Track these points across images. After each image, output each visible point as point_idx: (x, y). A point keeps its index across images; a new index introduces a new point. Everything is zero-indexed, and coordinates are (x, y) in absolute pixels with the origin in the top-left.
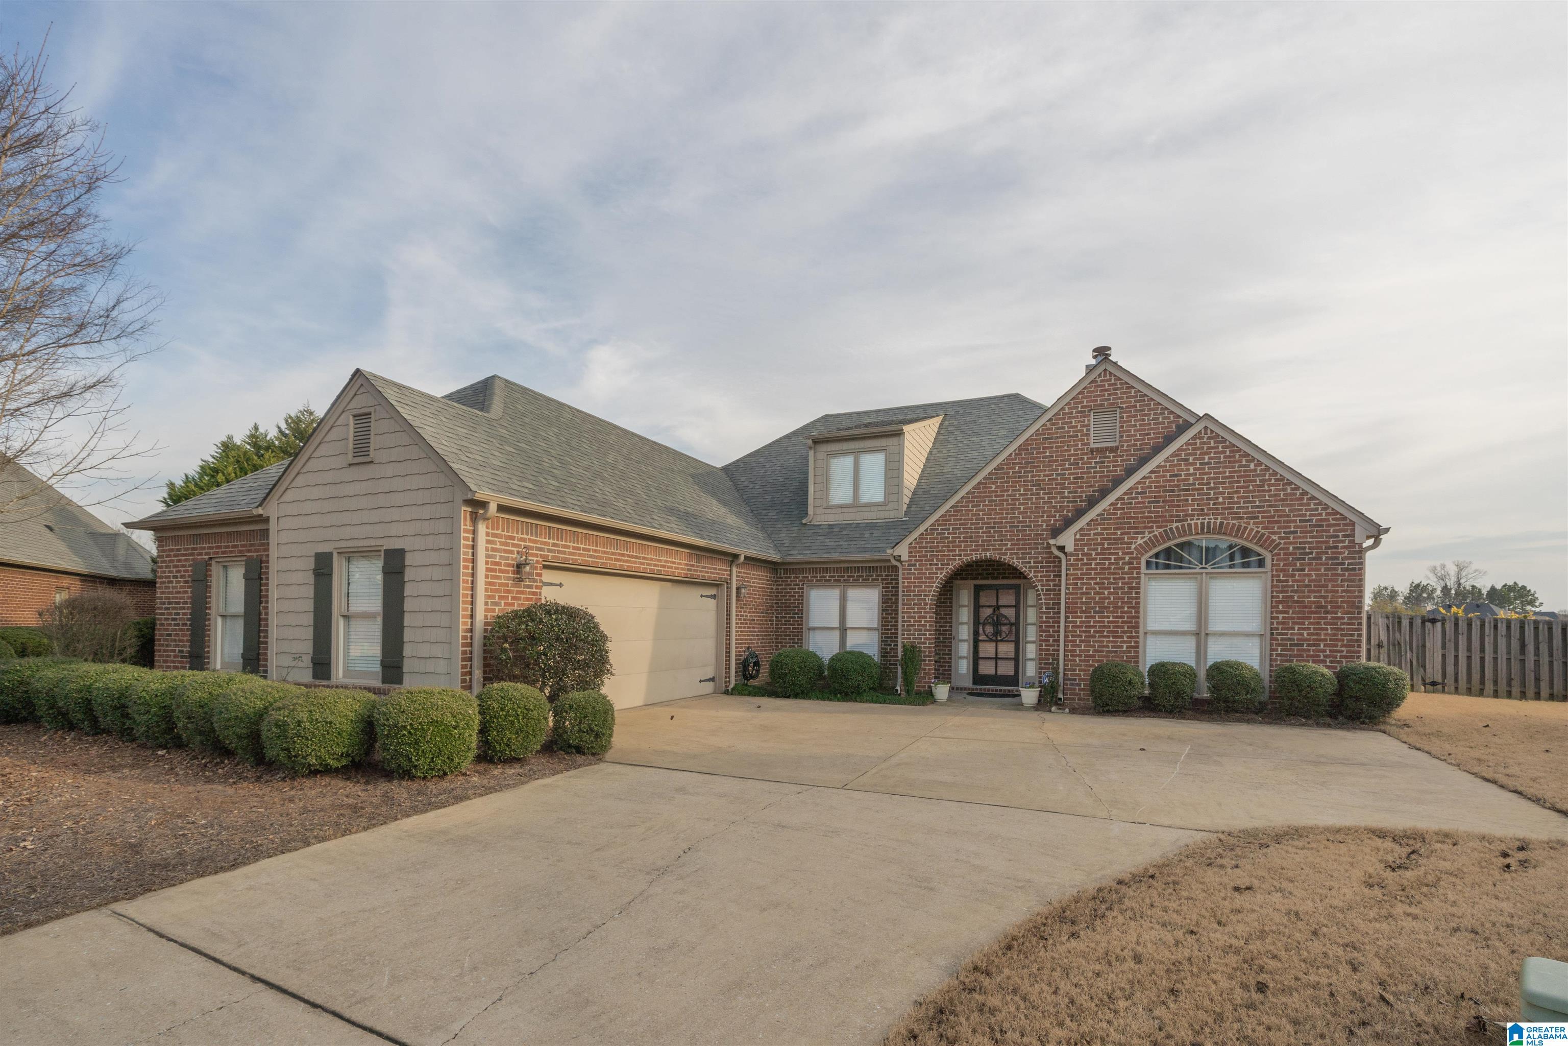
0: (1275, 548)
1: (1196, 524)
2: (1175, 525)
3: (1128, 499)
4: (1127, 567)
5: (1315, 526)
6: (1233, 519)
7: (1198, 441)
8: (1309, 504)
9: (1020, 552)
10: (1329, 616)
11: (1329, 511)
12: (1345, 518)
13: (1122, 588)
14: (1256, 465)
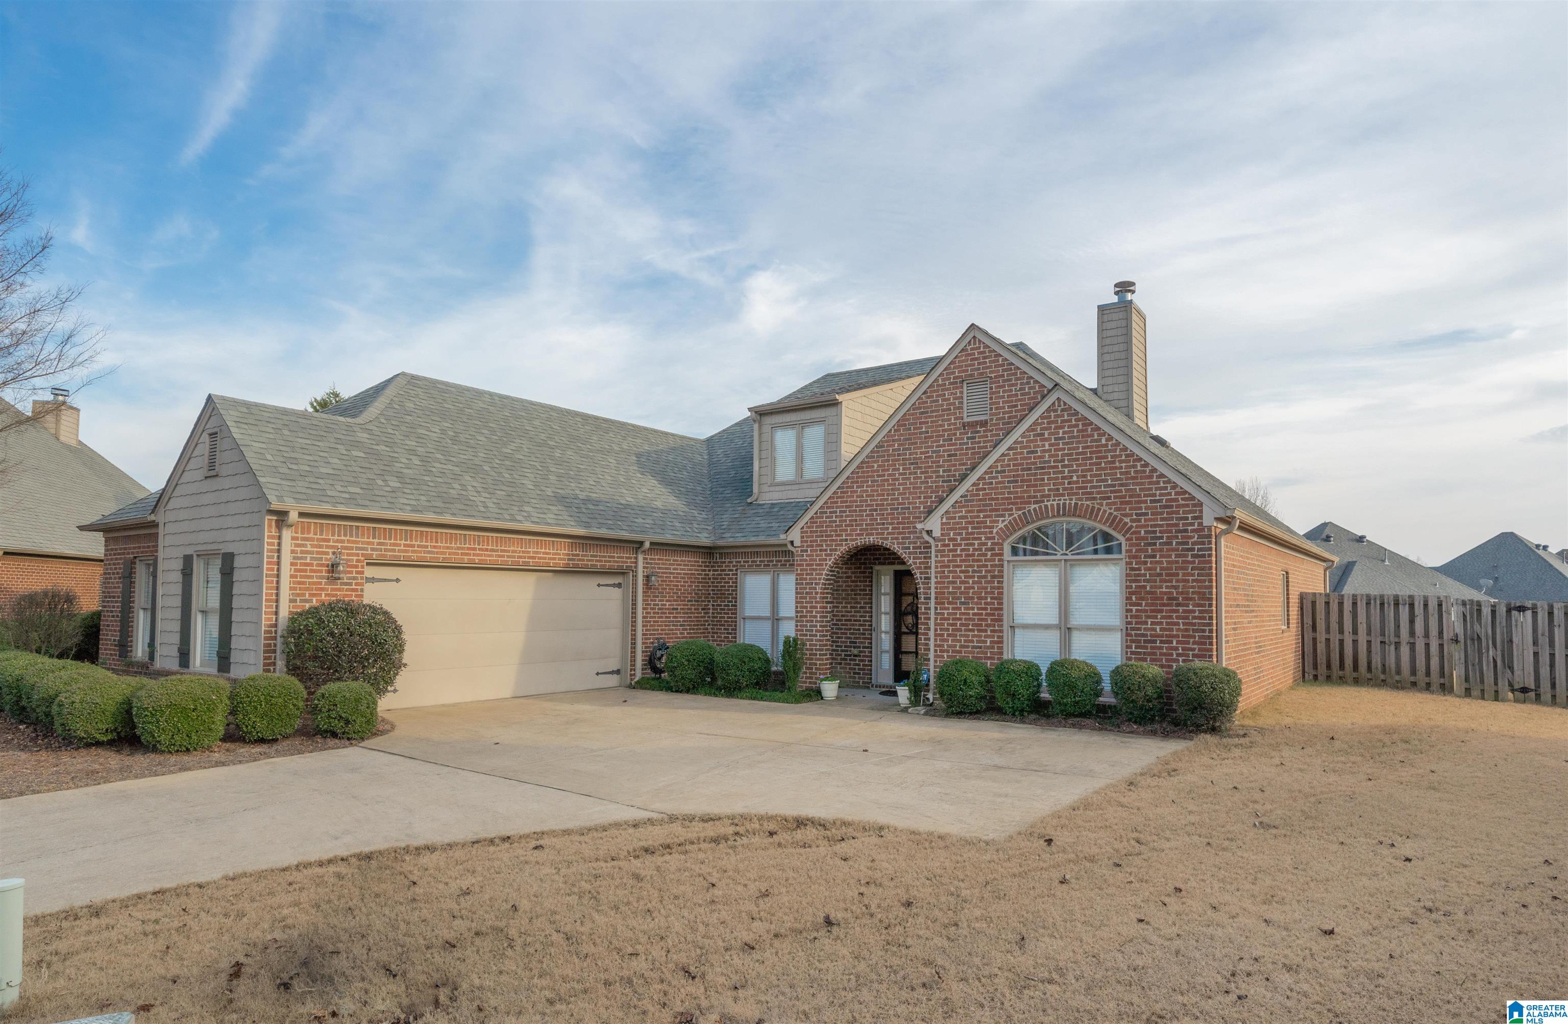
0: (1127, 532)
1: (1052, 505)
2: (1033, 506)
3: (989, 478)
4: (989, 553)
5: (1166, 507)
6: (1087, 499)
7: (1052, 414)
8: (1158, 483)
9: (900, 536)
10: (1181, 609)
11: (1178, 489)
12: (1193, 498)
13: (985, 577)
14: (1107, 440)
